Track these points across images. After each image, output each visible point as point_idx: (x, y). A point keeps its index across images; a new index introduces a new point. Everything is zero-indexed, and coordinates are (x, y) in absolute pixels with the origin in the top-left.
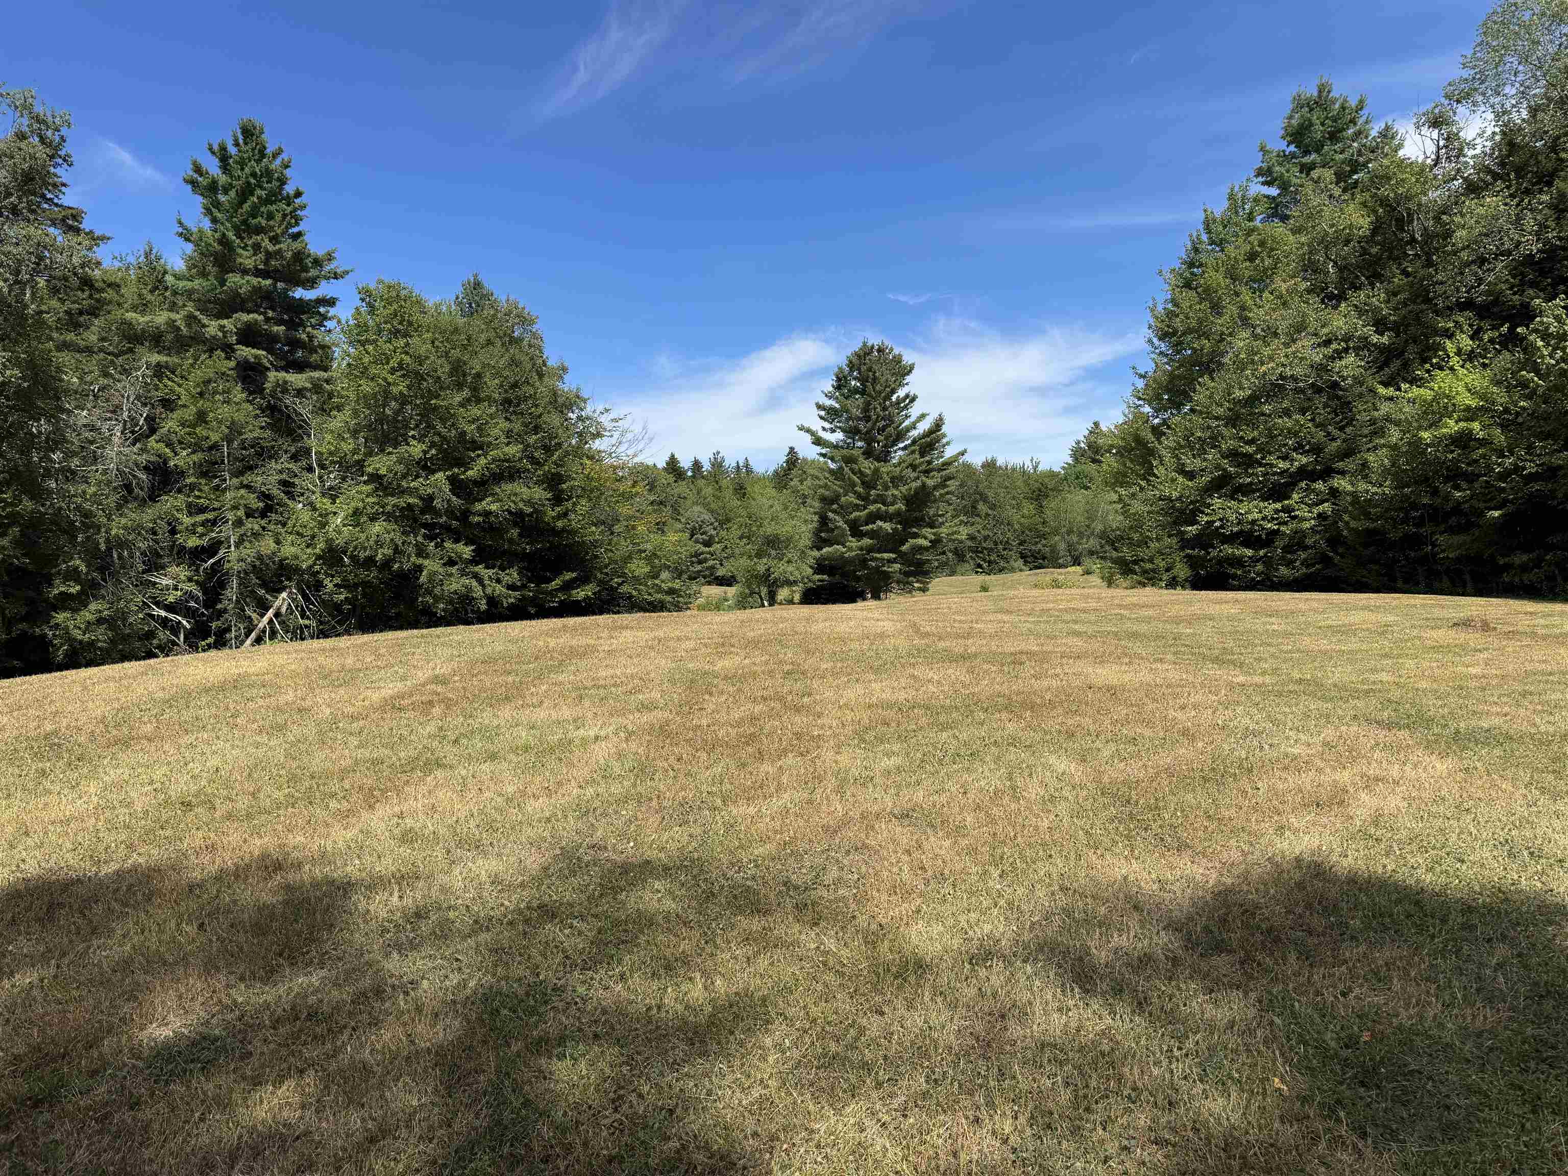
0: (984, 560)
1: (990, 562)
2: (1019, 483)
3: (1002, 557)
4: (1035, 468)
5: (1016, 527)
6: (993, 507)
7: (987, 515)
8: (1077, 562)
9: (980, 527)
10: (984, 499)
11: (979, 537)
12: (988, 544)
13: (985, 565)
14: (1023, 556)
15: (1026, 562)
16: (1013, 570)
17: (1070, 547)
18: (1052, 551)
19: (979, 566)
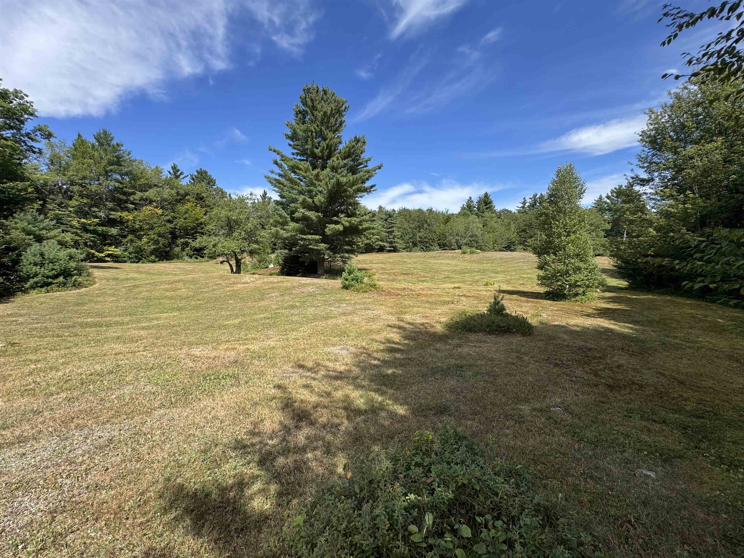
0: (424, 246)
1: (426, 247)
2: (441, 218)
3: (431, 245)
4: (447, 212)
5: (437, 233)
6: (429, 225)
7: (427, 228)
8: (460, 248)
9: (423, 233)
10: (426, 222)
11: (423, 237)
12: (426, 240)
13: (424, 248)
14: (439, 245)
15: (440, 247)
16: (434, 250)
17: (457, 242)
18: (450, 243)
19: (422, 248)
